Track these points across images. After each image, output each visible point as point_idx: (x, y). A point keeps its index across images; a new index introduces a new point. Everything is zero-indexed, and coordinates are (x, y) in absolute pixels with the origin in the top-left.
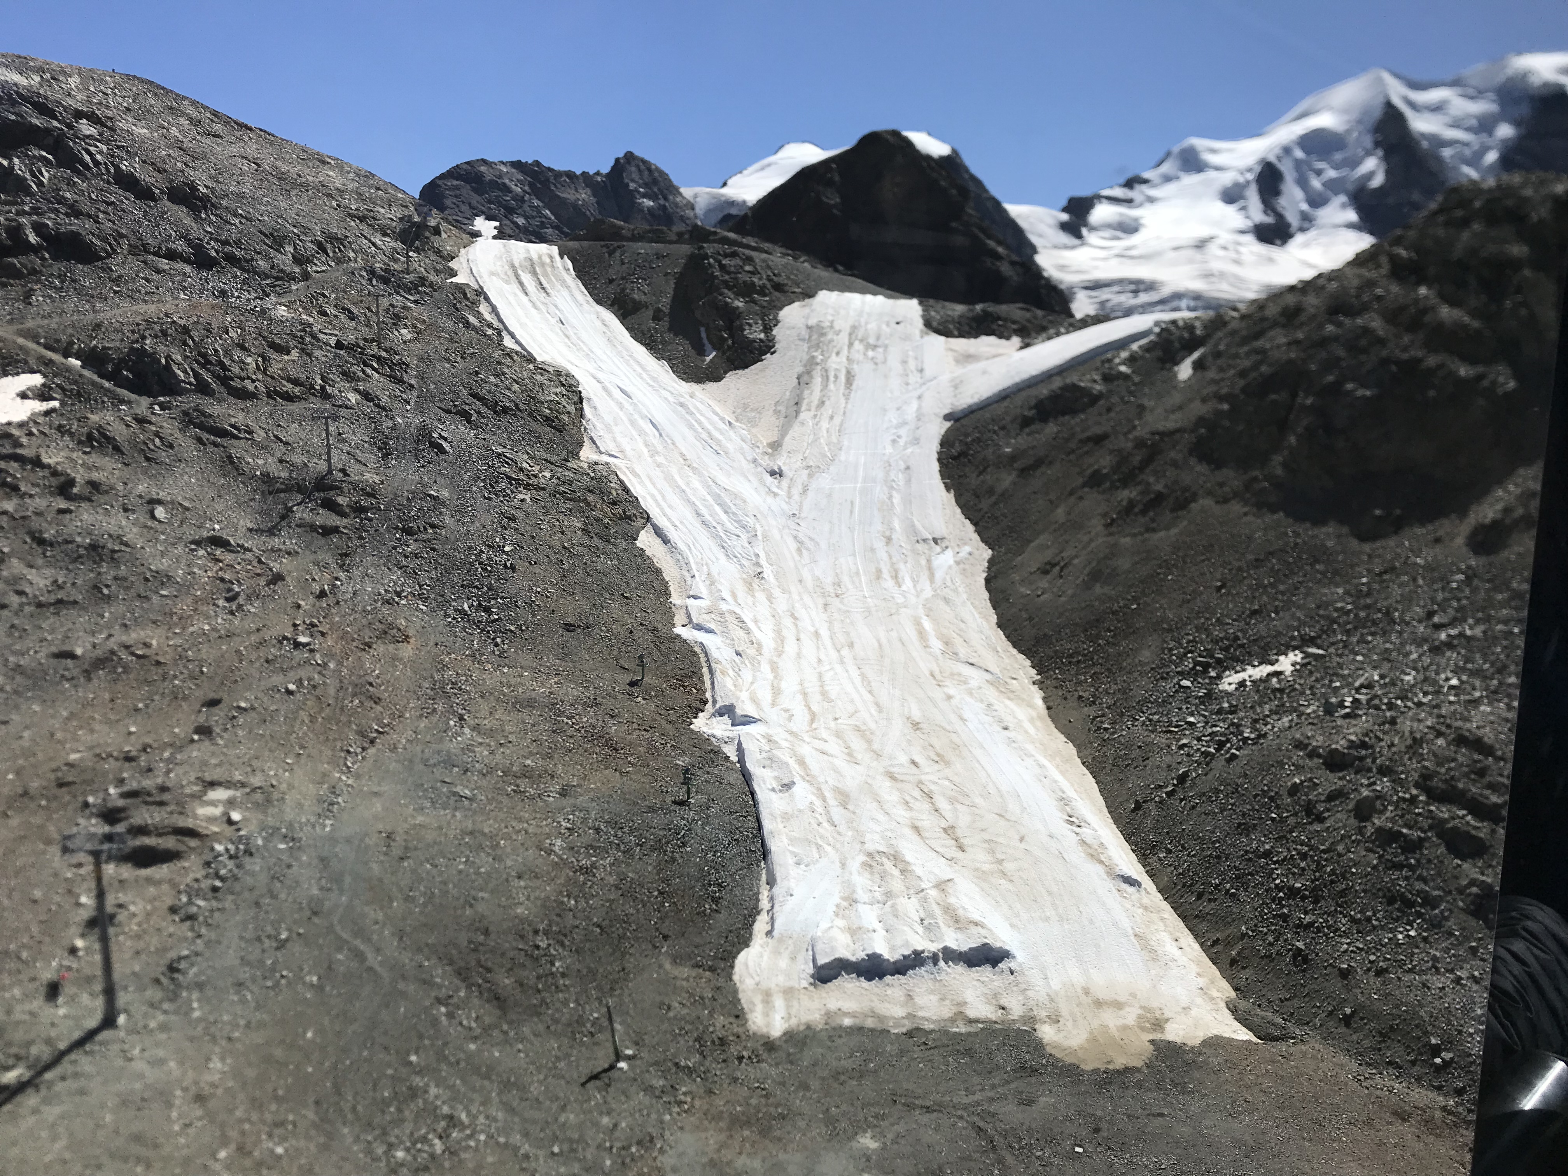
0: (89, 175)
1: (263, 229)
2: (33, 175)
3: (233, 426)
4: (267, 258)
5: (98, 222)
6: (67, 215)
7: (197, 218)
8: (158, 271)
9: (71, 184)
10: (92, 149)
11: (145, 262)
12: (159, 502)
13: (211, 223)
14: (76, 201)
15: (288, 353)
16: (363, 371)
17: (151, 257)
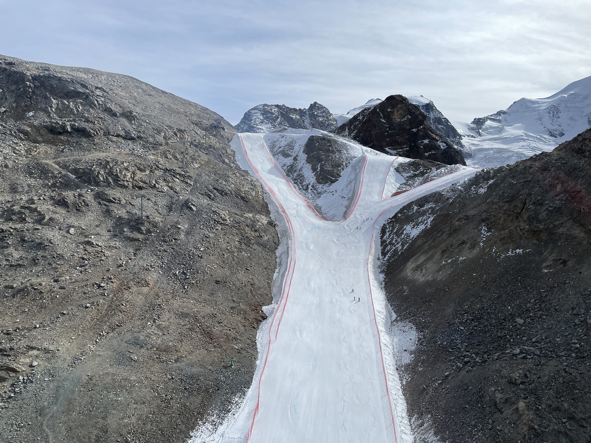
0: (96, 108)
1: (154, 128)
2: (76, 108)
3: (114, 198)
4: (153, 137)
5: (95, 124)
6: (84, 121)
7: (131, 123)
8: (112, 141)
9: (88, 111)
10: (98, 99)
11: (108, 138)
12: (73, 227)
13: (135, 124)
14: (89, 117)
15: (145, 171)
16: (173, 179)
17: (111, 136)
